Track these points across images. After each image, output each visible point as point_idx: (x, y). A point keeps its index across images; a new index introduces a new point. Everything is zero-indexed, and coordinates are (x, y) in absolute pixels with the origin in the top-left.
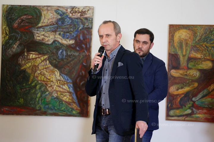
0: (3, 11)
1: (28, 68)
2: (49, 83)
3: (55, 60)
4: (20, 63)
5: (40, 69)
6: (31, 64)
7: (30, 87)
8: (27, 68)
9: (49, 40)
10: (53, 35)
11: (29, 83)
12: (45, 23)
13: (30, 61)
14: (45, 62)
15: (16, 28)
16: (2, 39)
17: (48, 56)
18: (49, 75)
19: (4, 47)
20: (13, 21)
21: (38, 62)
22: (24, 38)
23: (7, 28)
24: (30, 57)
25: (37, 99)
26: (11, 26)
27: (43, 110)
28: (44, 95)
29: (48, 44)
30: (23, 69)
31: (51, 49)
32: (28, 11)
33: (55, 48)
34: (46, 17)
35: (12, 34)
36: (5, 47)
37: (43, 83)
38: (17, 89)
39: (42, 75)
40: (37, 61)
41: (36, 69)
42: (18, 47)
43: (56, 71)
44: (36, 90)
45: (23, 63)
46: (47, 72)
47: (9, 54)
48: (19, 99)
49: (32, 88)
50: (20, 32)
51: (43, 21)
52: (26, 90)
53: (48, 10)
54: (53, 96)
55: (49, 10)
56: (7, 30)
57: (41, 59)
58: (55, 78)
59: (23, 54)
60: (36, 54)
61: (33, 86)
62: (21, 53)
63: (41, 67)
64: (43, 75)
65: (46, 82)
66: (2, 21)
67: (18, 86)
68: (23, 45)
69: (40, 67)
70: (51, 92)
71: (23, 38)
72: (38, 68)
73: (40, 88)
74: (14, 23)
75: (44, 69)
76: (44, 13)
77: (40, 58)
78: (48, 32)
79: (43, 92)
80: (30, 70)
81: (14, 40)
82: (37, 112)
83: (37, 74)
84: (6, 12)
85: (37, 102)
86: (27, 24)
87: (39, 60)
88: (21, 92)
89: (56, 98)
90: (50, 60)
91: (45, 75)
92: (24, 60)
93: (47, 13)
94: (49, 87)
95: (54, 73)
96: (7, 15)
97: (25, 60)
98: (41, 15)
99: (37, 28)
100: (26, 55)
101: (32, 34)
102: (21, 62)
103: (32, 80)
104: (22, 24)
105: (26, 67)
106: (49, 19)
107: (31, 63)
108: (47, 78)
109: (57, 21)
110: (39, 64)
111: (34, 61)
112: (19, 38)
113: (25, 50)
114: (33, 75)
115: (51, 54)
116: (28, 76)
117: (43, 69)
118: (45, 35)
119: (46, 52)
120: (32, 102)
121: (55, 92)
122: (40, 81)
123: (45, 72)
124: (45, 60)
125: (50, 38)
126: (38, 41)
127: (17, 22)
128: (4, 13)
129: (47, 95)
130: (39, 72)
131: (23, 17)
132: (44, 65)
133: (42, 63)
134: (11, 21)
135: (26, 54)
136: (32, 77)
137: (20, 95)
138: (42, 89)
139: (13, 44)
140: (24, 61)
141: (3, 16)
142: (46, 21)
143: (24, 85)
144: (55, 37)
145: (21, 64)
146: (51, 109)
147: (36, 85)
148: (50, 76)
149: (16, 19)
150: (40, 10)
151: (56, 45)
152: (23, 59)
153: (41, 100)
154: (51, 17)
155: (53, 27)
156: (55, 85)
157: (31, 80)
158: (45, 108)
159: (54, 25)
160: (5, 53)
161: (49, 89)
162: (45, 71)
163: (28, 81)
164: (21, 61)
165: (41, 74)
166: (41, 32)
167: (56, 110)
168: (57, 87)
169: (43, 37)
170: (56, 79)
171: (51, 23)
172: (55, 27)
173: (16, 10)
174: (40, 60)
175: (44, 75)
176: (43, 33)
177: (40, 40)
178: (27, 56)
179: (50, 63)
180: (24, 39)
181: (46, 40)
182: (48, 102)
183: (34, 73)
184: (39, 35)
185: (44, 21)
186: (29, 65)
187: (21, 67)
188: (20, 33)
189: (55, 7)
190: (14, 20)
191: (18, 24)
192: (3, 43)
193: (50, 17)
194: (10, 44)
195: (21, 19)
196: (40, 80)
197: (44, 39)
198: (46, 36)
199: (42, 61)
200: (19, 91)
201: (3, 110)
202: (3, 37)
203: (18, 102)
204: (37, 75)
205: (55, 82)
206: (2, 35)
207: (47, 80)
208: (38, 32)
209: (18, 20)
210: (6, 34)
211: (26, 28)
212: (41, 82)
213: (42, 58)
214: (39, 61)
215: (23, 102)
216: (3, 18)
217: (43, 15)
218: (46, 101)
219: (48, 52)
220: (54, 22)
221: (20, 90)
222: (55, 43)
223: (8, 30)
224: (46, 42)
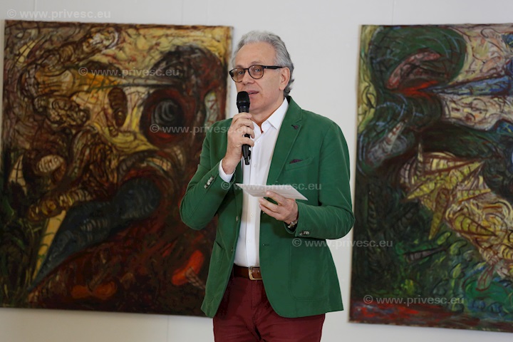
0: (362, 42)
1: (426, 196)
2: (485, 238)
3: (503, 174)
4: (405, 182)
5: (460, 199)
6: (434, 185)
7: (433, 249)
8: (423, 196)
9: (485, 118)
10: (497, 106)
11: (430, 238)
12: (474, 71)
13: (432, 177)
14: (473, 179)
15: (396, 86)
16: (358, 119)
17: (482, 162)
18: (484, 217)
19: (361, 139)
20: (387, 69)
21: (454, 179)
22: (417, 114)
23: (372, 89)
24: (431, 166)
25: (453, 284)
26: (381, 84)
27: (469, 312)
28: (470, 272)
29: (483, 131)
30: (414, 199)
31: (490, 145)
32: (428, 40)
33: (501, 142)
34: (478, 56)
35: (385, 105)
36: (367, 139)
37: (467, 240)
38: (398, 252)
39: (466, 217)
40: (451, 177)
41: (448, 201)
42: (399, 138)
43: (505, 204)
44: (448, 259)
45: (413, 182)
46: (478, 207)
47: (375, 158)
48: (403, 280)
49: (437, 253)
50: (407, 98)
51: (470, 68)
52: (422, 258)
53: (483, 36)
54: (497, 275)
55: (487, 37)
56: (370, 94)
57: (462, 173)
58: (502, 226)
59: (414, 158)
60: (448, 156)
61: (441, 246)
62: (407, 157)
63: (462, 195)
64: (467, 215)
65: (476, 236)
66: (360, 68)
67: (400, 244)
68: (412, 134)
69: (459, 195)
70: (491, 263)
71: (414, 113)
72: (455, 196)
73: (459, 254)
74: (391, 73)
75: (471, 200)
76: (471, 45)
77: (461, 169)
78: (482, 98)
79: (467, 264)
80: (430, 201)
81: (389, 118)
82: (453, 318)
83: (452, 212)
84: (370, 44)
85: (451, 291)
86: (424, 77)
87: (456, 176)
88: (408, 260)
89: (504, 281)
90: (489, 175)
91: (474, 215)
92: (415, 174)
93: (482, 44)
94: (486, 249)
95: (500, 210)
96: (371, 53)
97: (418, 173)
98: (463, 50)
99: (453, 86)
100: (420, 162)
101: (439, 105)
102: (407, 181)
103: (439, 229)
104: (412, 77)
105: (422, 194)
106: (487, 61)
107: (436, 184)
108: (479, 225)
109: (509, 65)
110: (457, 185)
111: (442, 177)
112: (402, 114)
113: (420, 146)
114: (440, 214)
115: (491, 158)
116: (425, 217)
117: (468, 200)
118: (473, 105)
119: (475, 153)
120: (438, 290)
121: (501, 264)
122: (460, 232)
123: (475, 208)
124: (474, 174)
125: (488, 115)
126: (454, 123)
127: (399, 71)
128: (364, 48)
129: (479, 272)
130: (456, 207)
131: (416, 58)
132: (470, 190)
133: (466, 182)
134: (384, 69)
135: (420, 158)
136: (436, 222)
137: (405, 270)
138: (467, 255)
139: (387, 131)
140: (416, 178)
141: (363, 55)
142: (477, 66)
143: (416, 242)
144: (502, 112)
145: (409, 185)
146: (493, 312)
147: (448, 245)
148: (487, 219)
149: (397, 63)
150: (462, 37)
151: (504, 133)
152: (413, 170)
153: (464, 286)
154: (492, 55)
155: (496, 84)
156: (501, 244)
157: (434, 230)
158: (473, 307)
159: (499, 76)
160: (366, 156)
161: (486, 256)
162: (473, 204)
163: (427, 231)
164: (407, 176)
165: (463, 214)
166: (463, 98)
167: (506, 314)
168: (507, 250)
169: (468, 110)
170: (504, 228)
171: (492, 72)
172: (504, 83)
173: (397, 38)
174: (458, 174)
175: (472, 217)
176: (469, 100)
177: (460, 119)
178: (424, 163)
179: (488, 182)
180: (415, 116)
181: (477, 119)
182: (482, 290)
183: (443, 210)
184: (457, 108)
185: (473, 67)
186: (428, 187)
187: (407, 193)
188: (405, 100)
189: (505, 28)
190: (392, 65)
191: (402, 77)
192: (361, 129)
193: (489, 54)
194: (379, 131)
195: (409, 64)
196: (460, 229)
197: (471, 117)
198: (477, 109)
199: (466, 178)
200: (402, 258)
201: (359, 310)
202: (360, 112)
203: (400, 288)
204: (451, 216)
205: (502, 237)
206: (359, 107)
207: (479, 229)
208: (456, 98)
209: (401, 65)
210: (367, 105)
211: (422, 86)
212: (463, 234)
213: (466, 170)
214: (457, 178)
215: (413, 289)
216: (362, 61)
217: (469, 50)
218: (477, 289)
219: (483, 153)
220: (499, 70)
221: (404, 256)
222: (502, 128)
223: (373, 95)
224: (475, 123)
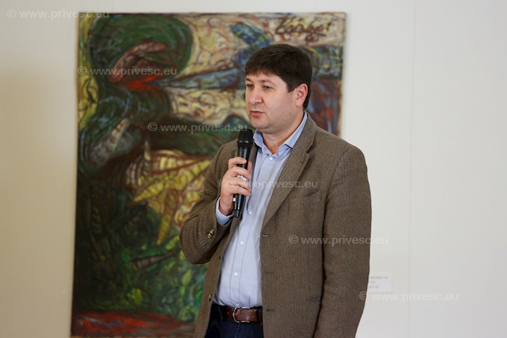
0: (81, 31)
1: (154, 198)
4: (131, 184)
5: (190, 200)
6: (162, 186)
7: (162, 255)
8: (151, 198)
9: (214, 114)
10: (227, 101)
11: (159, 242)
12: (201, 64)
13: (160, 177)
15: (119, 79)
16: (79, 115)
19: (83, 137)
20: (110, 61)
21: (183, 180)
22: (143, 110)
23: (93, 82)
24: (159, 166)
25: (183, 291)
26: (103, 76)
28: (201, 278)
30: (141, 201)
31: (219, 141)
32: (152, 29)
34: (205, 47)
35: (108, 100)
36: (89, 138)
38: (124, 259)
40: (180, 177)
41: (177, 202)
42: (124, 135)
44: (178, 264)
45: (140, 182)
47: (99, 158)
48: (129, 290)
49: (166, 258)
50: (133, 93)
51: (197, 59)
52: (150, 264)
53: (210, 26)
55: (214, 27)
56: (92, 87)
57: (192, 172)
59: (140, 157)
60: (177, 155)
61: (170, 251)
62: (134, 155)
63: (192, 196)
66: (79, 60)
67: (127, 250)
68: (138, 131)
69: (189, 196)
71: (139, 109)
72: (184, 197)
74: (114, 65)
76: (199, 35)
77: (191, 168)
78: (211, 92)
79: (198, 270)
80: (159, 203)
81: (112, 115)
82: (183, 328)
83: (181, 215)
84: (89, 34)
85: (181, 300)
87: (185, 175)
88: (135, 268)
92: (142, 174)
93: (209, 35)
96: (91, 43)
97: (145, 173)
98: (190, 41)
99: (181, 79)
100: (147, 161)
101: (166, 100)
102: (133, 181)
103: (168, 233)
105: (149, 195)
106: (215, 53)
107: (164, 184)
109: (237, 57)
110: (186, 185)
111: (171, 176)
112: (126, 109)
113: (146, 144)
114: (169, 217)
116: (153, 220)
118: (202, 100)
119: (205, 150)
120: (167, 299)
125: (217, 110)
126: (183, 118)
127: (122, 63)
128: (83, 39)
130: (185, 209)
133: (196, 182)
134: (105, 60)
135: (147, 157)
136: (165, 225)
137: (132, 278)
139: (110, 128)
140: (143, 178)
141: (82, 45)
142: (205, 58)
143: (144, 247)
144: (232, 106)
145: (135, 186)
147: (177, 250)
149: (120, 55)
150: (187, 26)
152: (139, 171)
153: (195, 293)
154: (220, 46)
155: (225, 77)
157: (163, 234)
159: (228, 69)
160: (89, 156)
163: (156, 236)
164: (133, 176)
166: (190, 93)
169: (196, 105)
171: (220, 64)
172: (233, 76)
173: (118, 27)
174: (188, 173)
176: (197, 94)
177: (187, 115)
178: (151, 162)
180: (141, 111)
181: (207, 115)
183: (172, 212)
184: (185, 102)
185: (200, 59)
186: (156, 189)
187: (133, 195)
188: (129, 94)
189: (232, 17)
190: (113, 57)
192: (83, 126)
193: (217, 45)
194: (102, 128)
195: (133, 55)
197: (199, 112)
198: (206, 104)
199: (196, 177)
200: (129, 266)
201: (82, 323)
202: (81, 107)
203: (126, 298)
204: (181, 218)
206: (79, 102)
208: (183, 92)
209: (125, 56)
210: (88, 100)
211: (148, 80)
213: (196, 169)
214: (187, 178)
215: (141, 298)
216: (81, 53)
217: (196, 40)
219: (213, 150)
220: (228, 62)
221: (131, 264)
222: (231, 123)
223: (94, 88)
224: (205, 119)
